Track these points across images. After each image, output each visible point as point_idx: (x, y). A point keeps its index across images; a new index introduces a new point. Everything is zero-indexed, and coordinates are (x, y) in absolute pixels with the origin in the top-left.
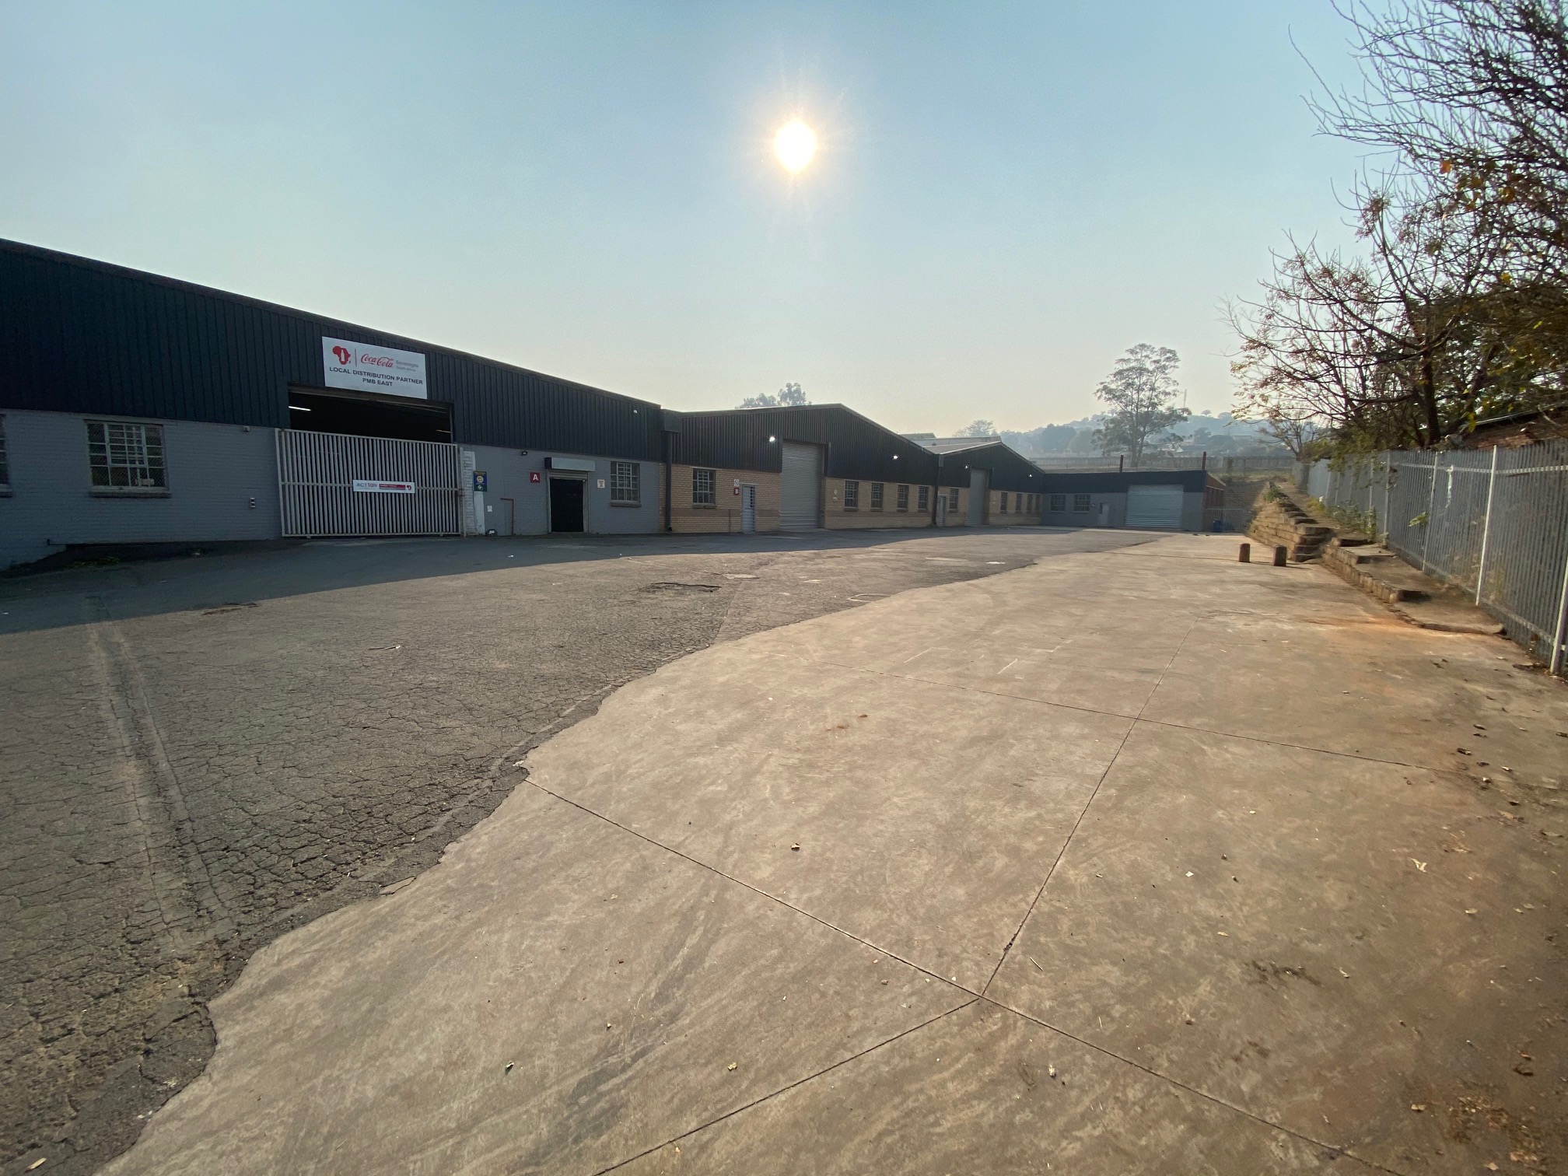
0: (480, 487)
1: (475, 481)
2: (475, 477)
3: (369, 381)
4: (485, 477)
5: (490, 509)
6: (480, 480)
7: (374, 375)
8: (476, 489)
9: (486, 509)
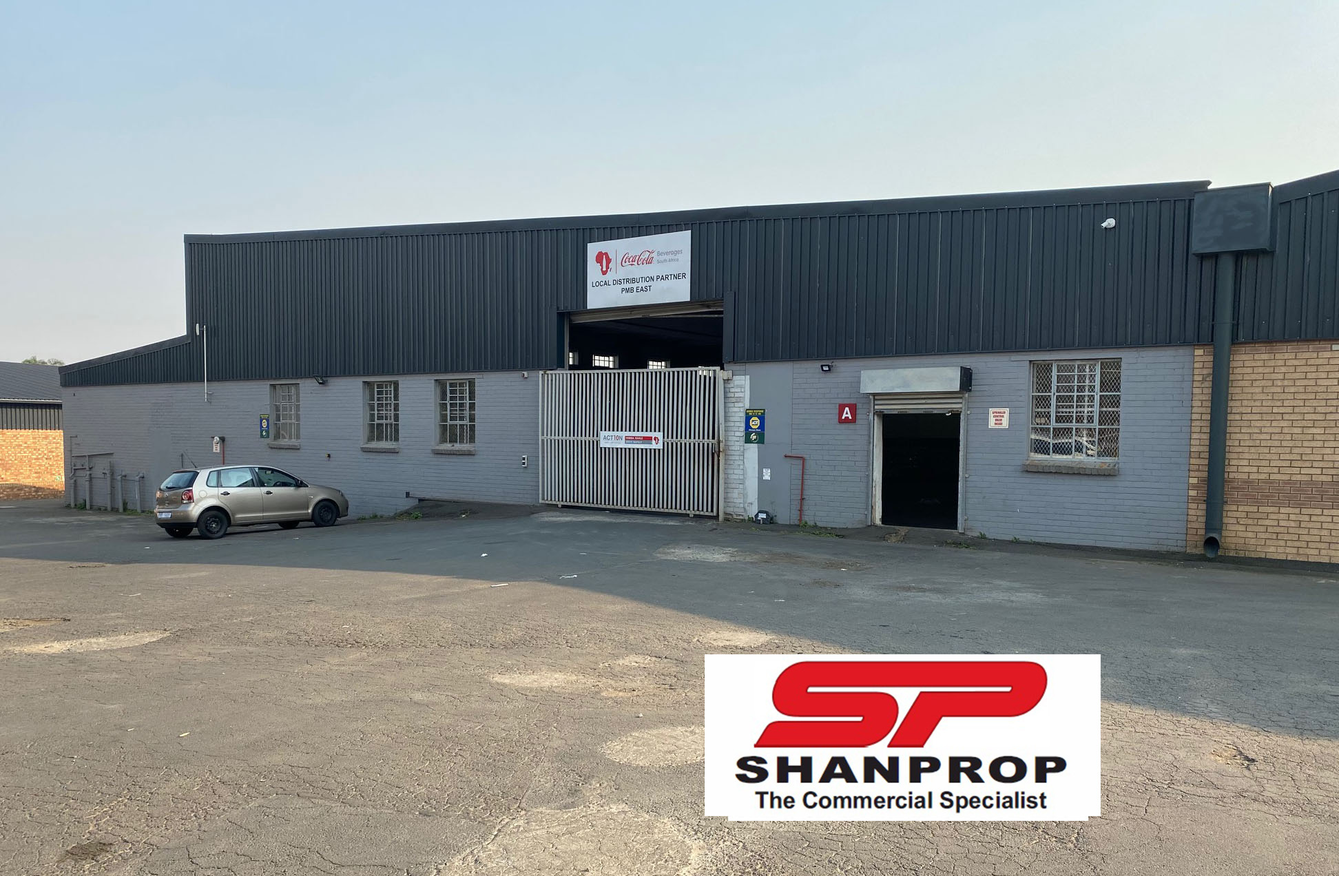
0: (753, 437)
1: (748, 426)
2: (748, 418)
3: (627, 290)
4: (762, 418)
5: (767, 477)
6: (755, 423)
7: (633, 280)
8: (748, 441)
9: (761, 474)
